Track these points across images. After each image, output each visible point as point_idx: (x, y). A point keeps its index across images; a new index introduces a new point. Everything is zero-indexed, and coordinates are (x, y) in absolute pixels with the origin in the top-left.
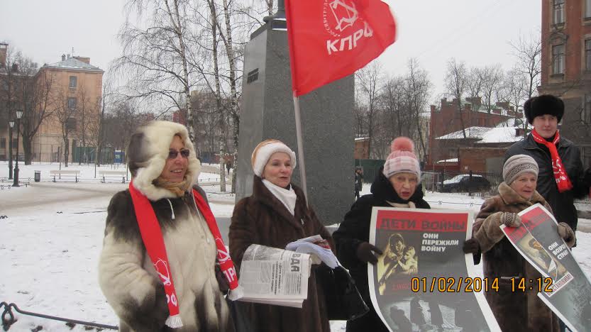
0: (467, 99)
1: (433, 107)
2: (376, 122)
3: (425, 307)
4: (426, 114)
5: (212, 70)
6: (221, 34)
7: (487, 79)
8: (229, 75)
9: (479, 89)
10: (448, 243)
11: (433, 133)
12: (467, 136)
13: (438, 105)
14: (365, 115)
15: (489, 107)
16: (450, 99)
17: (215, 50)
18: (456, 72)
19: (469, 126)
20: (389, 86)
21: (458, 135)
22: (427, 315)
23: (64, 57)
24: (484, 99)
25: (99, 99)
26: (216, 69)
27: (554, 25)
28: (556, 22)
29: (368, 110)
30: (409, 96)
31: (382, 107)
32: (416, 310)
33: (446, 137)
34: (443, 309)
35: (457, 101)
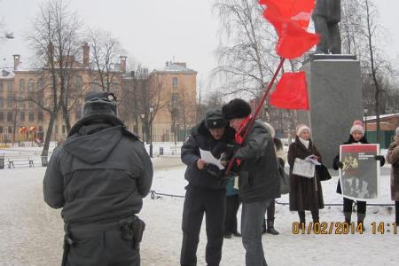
3: (357, 181)
10: (369, 156)
22: (357, 185)
23: (167, 63)
25: (194, 93)
32: (354, 182)
34: (364, 182)
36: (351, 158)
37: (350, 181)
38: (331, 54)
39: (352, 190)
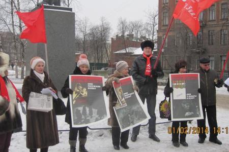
0: (128, 35)
1: (112, 39)
2: (87, 45)
4: (109, 41)
5: (11, 23)
6: (15, 6)
7: (136, 26)
8: (19, 25)
9: (132, 31)
10: (97, 86)
11: (112, 50)
12: (127, 51)
13: (115, 38)
14: (82, 42)
15: (137, 38)
16: (120, 35)
17: (12, 13)
18: (122, 23)
19: (128, 47)
20: (92, 29)
21: (123, 51)
24: (135, 35)
26: (13, 22)
27: (164, 4)
28: (165, 2)
29: (83, 40)
30: (102, 34)
31: (89, 38)
32: (84, 110)
33: (118, 52)
34: (93, 109)
35: (123, 36)
36: (81, 87)
38: (53, 5)
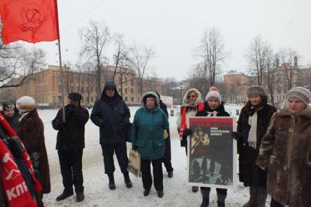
3: (209, 162)
10: (223, 131)
22: (208, 166)
32: (205, 163)
36: (202, 133)
37: (200, 161)
39: (202, 173)
